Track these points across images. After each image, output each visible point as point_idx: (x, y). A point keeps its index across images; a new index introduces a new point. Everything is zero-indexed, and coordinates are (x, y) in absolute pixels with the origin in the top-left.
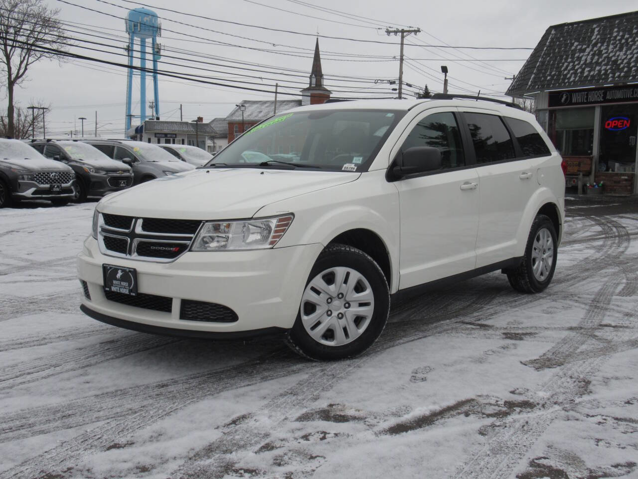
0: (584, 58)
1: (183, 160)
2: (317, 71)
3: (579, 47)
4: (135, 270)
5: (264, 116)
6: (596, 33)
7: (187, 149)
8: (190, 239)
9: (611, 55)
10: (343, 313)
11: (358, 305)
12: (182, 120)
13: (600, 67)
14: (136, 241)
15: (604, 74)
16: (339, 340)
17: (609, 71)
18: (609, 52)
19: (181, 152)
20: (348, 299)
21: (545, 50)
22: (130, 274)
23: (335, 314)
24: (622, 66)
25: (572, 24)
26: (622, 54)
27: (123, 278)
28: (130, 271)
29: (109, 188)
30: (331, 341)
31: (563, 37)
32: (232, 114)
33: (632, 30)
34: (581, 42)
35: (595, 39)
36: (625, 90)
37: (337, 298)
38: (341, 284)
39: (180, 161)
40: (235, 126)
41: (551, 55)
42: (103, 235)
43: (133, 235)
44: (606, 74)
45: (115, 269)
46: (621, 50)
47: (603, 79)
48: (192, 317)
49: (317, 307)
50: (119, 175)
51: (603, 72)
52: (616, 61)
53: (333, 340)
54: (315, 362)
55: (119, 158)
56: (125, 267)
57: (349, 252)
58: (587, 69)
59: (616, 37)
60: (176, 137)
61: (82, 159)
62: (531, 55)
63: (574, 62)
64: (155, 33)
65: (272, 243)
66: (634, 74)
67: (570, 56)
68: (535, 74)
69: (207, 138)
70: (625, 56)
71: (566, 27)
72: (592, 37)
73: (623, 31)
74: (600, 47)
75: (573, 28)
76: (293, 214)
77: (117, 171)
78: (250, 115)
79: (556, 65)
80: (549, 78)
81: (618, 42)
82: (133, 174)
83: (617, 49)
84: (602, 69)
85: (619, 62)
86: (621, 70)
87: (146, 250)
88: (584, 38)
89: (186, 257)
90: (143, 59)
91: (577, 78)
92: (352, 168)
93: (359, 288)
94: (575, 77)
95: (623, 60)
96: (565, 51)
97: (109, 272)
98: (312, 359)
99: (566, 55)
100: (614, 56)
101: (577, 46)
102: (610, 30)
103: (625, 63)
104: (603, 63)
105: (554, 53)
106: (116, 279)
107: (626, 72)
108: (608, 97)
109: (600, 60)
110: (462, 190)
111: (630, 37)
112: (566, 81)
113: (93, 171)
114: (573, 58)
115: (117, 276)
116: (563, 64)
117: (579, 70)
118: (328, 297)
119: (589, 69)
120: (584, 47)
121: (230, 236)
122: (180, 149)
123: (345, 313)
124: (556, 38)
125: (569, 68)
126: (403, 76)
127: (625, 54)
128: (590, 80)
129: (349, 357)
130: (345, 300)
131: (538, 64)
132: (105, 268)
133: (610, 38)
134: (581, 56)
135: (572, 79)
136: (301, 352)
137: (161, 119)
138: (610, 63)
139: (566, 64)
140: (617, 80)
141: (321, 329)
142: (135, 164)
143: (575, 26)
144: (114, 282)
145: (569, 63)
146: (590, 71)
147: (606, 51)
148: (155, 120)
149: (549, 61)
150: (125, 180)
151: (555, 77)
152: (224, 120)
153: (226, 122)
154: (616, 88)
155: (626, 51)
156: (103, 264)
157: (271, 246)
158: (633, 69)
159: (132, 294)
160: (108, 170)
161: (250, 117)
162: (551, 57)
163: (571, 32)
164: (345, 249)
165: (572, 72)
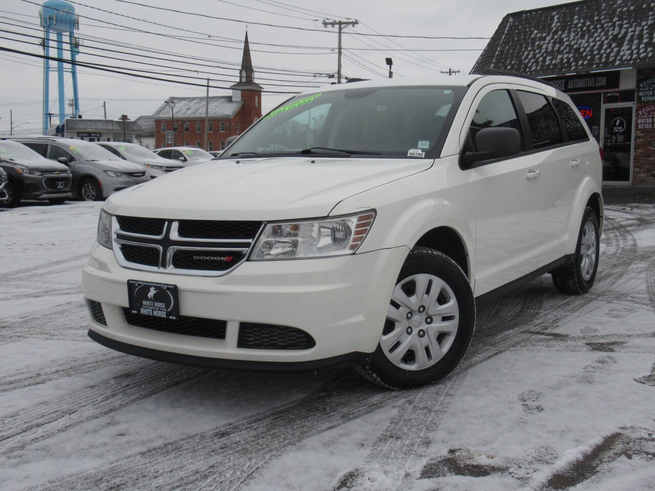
0: (544, 47)
1: (124, 158)
2: (247, 66)
3: (539, 35)
4: (175, 286)
5: (193, 113)
6: (556, 20)
7: (126, 146)
8: (247, 245)
9: (572, 43)
10: (424, 330)
11: (441, 318)
12: (106, 118)
13: (562, 56)
14: (171, 250)
15: (566, 63)
16: (421, 363)
17: (572, 59)
18: (570, 40)
19: (121, 150)
20: (430, 313)
21: (504, 39)
22: (168, 292)
23: (415, 331)
24: (584, 54)
25: (530, 12)
26: (584, 41)
27: (156, 298)
28: (168, 289)
29: (46, 191)
30: (411, 365)
31: (522, 25)
32: (159, 111)
33: (593, 17)
34: (541, 30)
35: (555, 26)
36: (587, 79)
37: (418, 312)
38: (423, 295)
39: (120, 159)
40: (162, 124)
41: (510, 44)
42: (119, 243)
43: (167, 242)
44: (568, 62)
45: (146, 287)
46: (582, 37)
47: (565, 68)
48: (254, 345)
49: (397, 324)
50: (55, 176)
51: (565, 60)
52: (579, 48)
53: (415, 362)
54: (395, 390)
55: (54, 157)
56: (161, 284)
57: (432, 256)
58: (548, 58)
59: (576, 24)
60: (101, 136)
61: (13, 159)
62: (488, 44)
63: (535, 51)
64: (72, 25)
65: (352, 247)
66: (598, 62)
67: (530, 45)
68: (494, 63)
69: (134, 136)
70: (588, 44)
71: (524, 15)
72: (551, 24)
73: (584, 19)
74: (561, 35)
75: (531, 16)
76: (374, 210)
77: (54, 172)
78: (178, 112)
79: (516, 54)
80: (509, 67)
81: (579, 30)
82: (71, 175)
83: (579, 36)
84: (565, 57)
85: (582, 50)
86: (584, 59)
87: (185, 261)
88: (544, 26)
89: (243, 269)
90: (60, 49)
91: (539, 67)
92: (419, 154)
93: (442, 299)
94: (537, 66)
95: (586, 48)
96: (525, 40)
97: (136, 291)
98: (391, 387)
99: (526, 44)
100: (576, 43)
101: (537, 34)
102: (571, 17)
103: (588, 51)
104: (565, 51)
105: (513, 41)
106: (147, 299)
107: (589, 60)
108: (569, 87)
109: (562, 48)
110: (528, 179)
111: (592, 24)
112: (528, 70)
113: (26, 172)
114: (533, 46)
115: (149, 296)
116: (524, 52)
117: (541, 59)
118: (409, 311)
119: (550, 58)
120: (544, 35)
121: (300, 240)
122: (119, 146)
123: (427, 330)
124: (515, 26)
125: (530, 57)
126: (342, 69)
127: (587, 42)
128: (552, 69)
129: (433, 382)
130: (427, 314)
131: (497, 53)
132: (131, 285)
133: (571, 25)
134: (541, 44)
135: (534, 68)
136: (379, 380)
137: (83, 118)
138: (573, 51)
139: (526, 53)
140: (580, 69)
141: (401, 351)
142: (72, 163)
143: (533, 13)
144: (144, 303)
145: (530, 51)
146: (551, 60)
147: (567, 39)
148: (78, 119)
149: (508, 50)
150: (63, 181)
151: (516, 66)
152: (150, 118)
153: (152, 119)
154: (579, 77)
155: (588, 39)
156: (128, 281)
157: (351, 252)
158: (597, 57)
159: (171, 317)
160: (43, 171)
161: (178, 114)
162: (511, 46)
163: (530, 19)
164: (427, 252)
165: (533, 60)
